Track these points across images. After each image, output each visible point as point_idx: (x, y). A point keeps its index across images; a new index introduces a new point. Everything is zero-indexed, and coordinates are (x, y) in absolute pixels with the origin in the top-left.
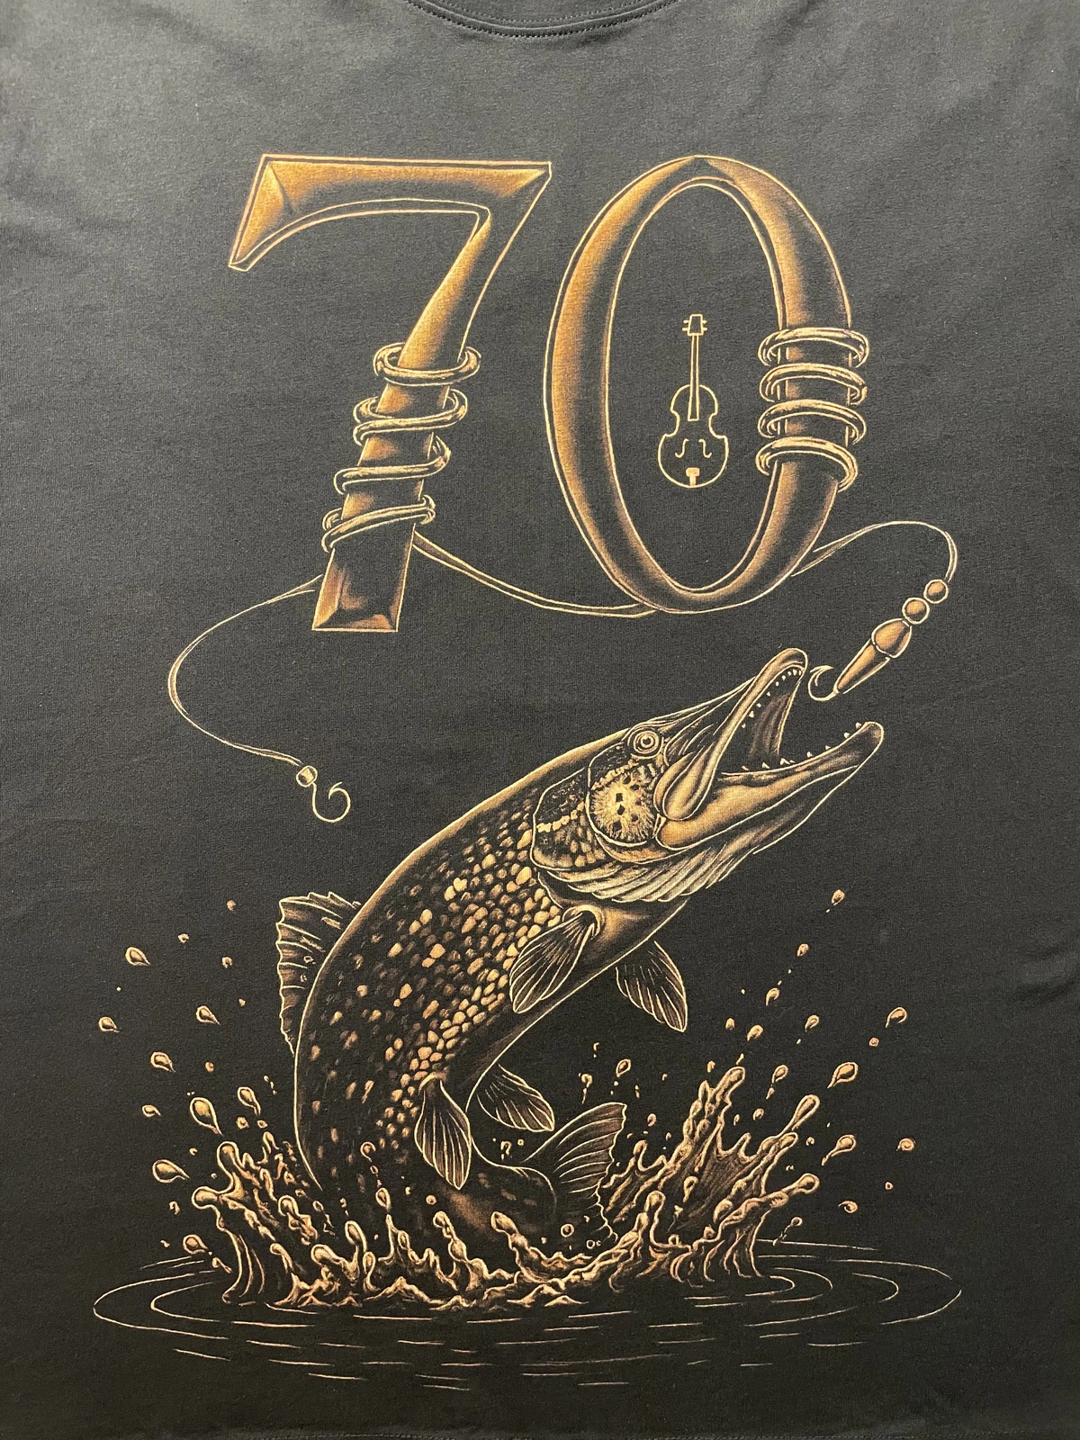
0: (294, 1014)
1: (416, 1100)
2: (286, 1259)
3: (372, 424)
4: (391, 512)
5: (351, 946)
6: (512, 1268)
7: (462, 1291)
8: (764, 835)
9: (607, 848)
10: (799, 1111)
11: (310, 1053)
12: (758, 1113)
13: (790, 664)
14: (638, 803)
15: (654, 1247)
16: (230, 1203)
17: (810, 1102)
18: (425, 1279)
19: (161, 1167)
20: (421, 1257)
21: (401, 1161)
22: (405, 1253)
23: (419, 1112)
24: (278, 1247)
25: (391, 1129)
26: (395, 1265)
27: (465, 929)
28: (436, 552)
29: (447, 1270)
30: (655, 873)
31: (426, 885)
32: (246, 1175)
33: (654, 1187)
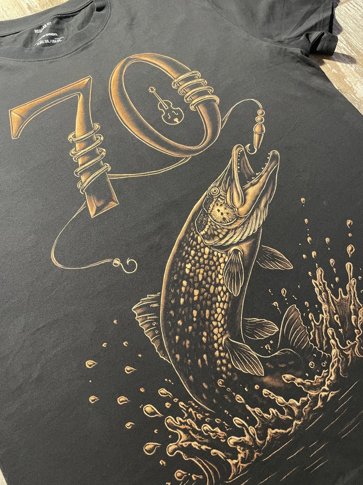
0: (161, 347)
1: (225, 351)
2: (220, 454)
3: (77, 155)
4: (97, 173)
5: (166, 310)
6: (305, 394)
7: (295, 418)
8: (268, 196)
9: (226, 227)
10: (348, 270)
11: (176, 359)
12: (337, 279)
13: (238, 149)
14: (225, 209)
15: (344, 350)
16: (184, 444)
17: (349, 266)
18: (278, 423)
19: (147, 448)
20: (270, 414)
21: (236, 378)
22: (263, 417)
23: (229, 354)
24: (214, 451)
25: (224, 369)
26: (262, 425)
27: (200, 279)
28: (117, 176)
29: (283, 413)
30: (246, 225)
31: (178, 273)
32: (182, 427)
33: (327, 328)
